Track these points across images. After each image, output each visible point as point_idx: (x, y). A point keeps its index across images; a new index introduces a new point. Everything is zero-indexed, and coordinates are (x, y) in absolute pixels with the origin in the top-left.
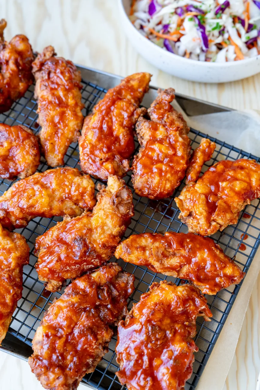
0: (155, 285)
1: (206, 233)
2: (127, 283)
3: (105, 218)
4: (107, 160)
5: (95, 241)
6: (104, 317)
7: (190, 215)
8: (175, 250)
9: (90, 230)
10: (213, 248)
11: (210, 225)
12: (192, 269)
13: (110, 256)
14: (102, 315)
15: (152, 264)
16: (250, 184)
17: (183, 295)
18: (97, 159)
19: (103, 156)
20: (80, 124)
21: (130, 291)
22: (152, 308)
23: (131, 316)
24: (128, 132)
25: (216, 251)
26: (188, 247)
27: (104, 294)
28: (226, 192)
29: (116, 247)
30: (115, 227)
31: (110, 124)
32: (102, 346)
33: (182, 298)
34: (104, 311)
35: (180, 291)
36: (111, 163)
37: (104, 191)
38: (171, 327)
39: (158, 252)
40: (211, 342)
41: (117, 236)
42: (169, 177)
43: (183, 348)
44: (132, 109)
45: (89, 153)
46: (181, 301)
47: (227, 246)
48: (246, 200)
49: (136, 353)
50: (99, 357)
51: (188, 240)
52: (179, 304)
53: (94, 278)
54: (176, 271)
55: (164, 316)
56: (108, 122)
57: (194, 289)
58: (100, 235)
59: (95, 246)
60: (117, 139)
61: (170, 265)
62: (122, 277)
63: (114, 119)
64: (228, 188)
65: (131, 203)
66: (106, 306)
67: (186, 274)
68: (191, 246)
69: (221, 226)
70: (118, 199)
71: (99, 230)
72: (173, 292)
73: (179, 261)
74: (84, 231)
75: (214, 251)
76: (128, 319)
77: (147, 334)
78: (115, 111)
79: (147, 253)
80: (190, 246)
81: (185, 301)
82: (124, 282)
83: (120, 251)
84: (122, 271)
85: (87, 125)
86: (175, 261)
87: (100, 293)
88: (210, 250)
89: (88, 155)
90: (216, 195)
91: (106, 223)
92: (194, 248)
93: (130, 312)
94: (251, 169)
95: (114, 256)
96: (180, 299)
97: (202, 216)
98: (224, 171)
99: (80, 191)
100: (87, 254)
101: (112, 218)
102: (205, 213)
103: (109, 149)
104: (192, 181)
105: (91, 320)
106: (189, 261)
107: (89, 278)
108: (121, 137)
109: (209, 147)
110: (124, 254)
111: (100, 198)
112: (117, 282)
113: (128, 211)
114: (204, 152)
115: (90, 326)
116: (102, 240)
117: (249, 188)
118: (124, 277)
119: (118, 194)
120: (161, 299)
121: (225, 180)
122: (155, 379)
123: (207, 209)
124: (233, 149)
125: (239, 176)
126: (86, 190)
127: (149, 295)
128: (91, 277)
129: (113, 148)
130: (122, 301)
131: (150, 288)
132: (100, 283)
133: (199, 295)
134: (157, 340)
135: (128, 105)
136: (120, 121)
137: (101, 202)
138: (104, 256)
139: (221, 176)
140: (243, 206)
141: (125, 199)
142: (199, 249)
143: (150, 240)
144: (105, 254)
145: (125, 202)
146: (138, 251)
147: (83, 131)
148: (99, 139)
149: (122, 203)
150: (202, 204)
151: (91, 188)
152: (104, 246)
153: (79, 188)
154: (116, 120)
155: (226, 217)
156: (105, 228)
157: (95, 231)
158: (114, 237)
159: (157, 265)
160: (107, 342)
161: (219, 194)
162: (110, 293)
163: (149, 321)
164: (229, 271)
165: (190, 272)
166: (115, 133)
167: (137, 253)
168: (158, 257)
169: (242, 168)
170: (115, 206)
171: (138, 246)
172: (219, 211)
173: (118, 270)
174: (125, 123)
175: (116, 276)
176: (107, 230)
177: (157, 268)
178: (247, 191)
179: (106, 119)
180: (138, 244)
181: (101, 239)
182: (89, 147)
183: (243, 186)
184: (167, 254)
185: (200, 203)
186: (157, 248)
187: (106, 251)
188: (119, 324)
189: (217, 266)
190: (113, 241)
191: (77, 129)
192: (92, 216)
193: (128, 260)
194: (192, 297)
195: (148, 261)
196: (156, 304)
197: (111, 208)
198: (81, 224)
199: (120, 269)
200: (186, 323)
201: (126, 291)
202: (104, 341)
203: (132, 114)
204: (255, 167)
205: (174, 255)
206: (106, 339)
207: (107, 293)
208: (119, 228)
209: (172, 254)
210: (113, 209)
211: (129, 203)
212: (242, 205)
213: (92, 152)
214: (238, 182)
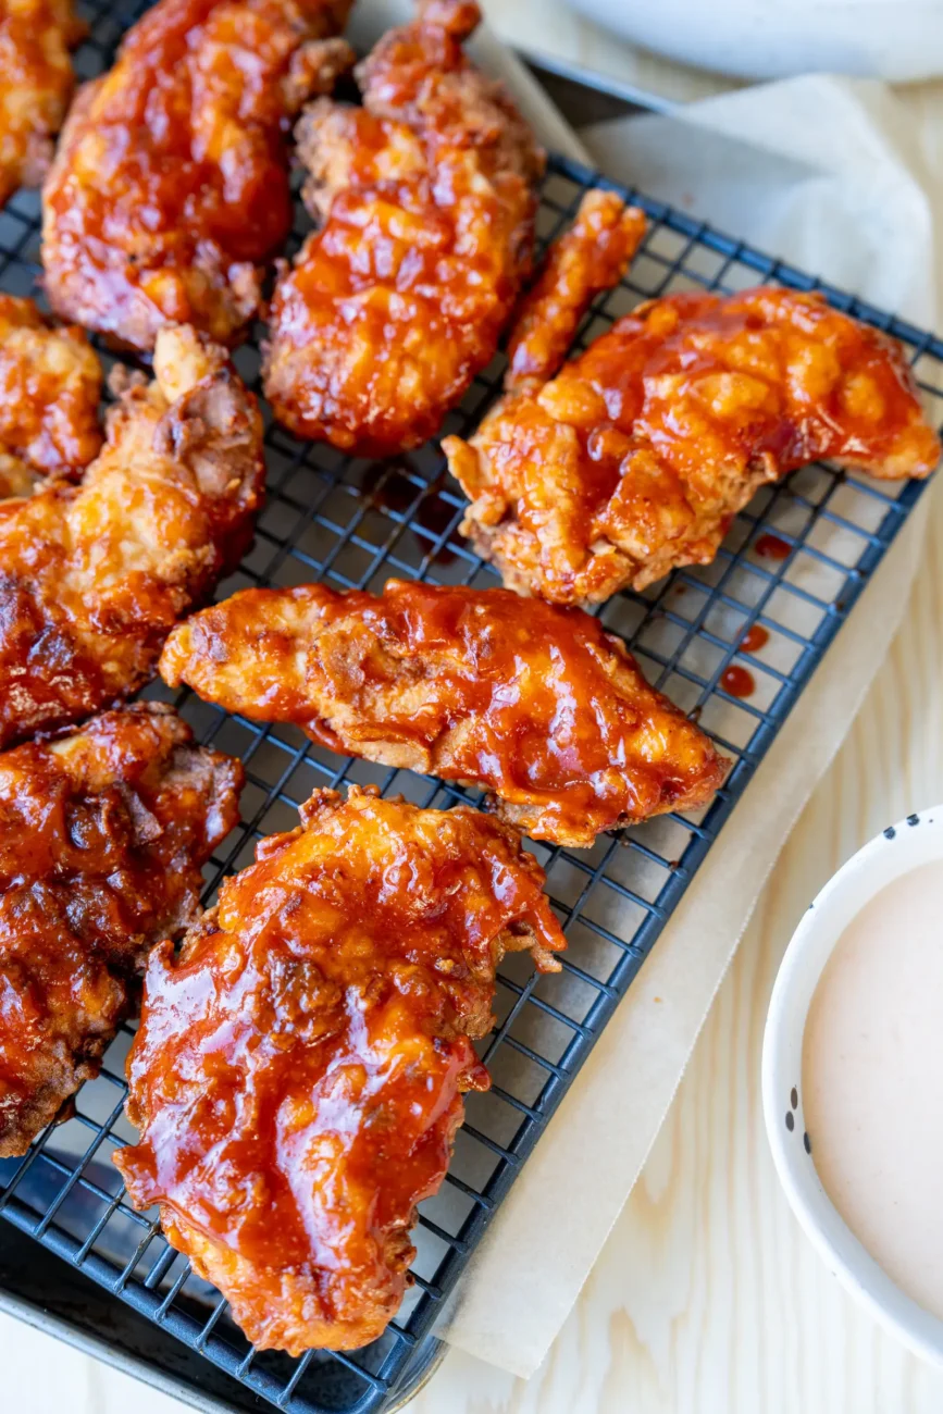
0: (326, 801)
1: (569, 593)
2: (209, 791)
3: (128, 503)
4: (158, 262)
5: (73, 598)
6: (86, 920)
7: (509, 515)
8: (420, 647)
9: (57, 553)
10: (589, 645)
11: (590, 554)
12: (491, 733)
13: (140, 675)
14: (75, 911)
15: (323, 714)
16: (779, 390)
17: (437, 843)
18: (115, 256)
19: (141, 243)
20: (55, 107)
21: (215, 825)
22: (294, 888)
23: (209, 926)
24: (262, 144)
25: (600, 660)
26: (475, 635)
27: (96, 828)
28: (670, 420)
29: (169, 629)
30: (170, 548)
31: (179, 106)
32: (68, 1046)
33: (431, 853)
34: (89, 895)
35: (426, 828)
36: (176, 273)
37: (137, 397)
38: (370, 972)
39: (345, 656)
40: (559, 1066)
41: (173, 585)
42: (418, 346)
43: (409, 1060)
44: (281, 42)
45: (80, 228)
46: (426, 863)
47: (672, 667)
48: (758, 459)
49: (209, 1075)
50: (53, 1093)
51: (480, 610)
52: (415, 876)
53: (60, 758)
54: (424, 742)
55: (345, 928)
56: (171, 98)
57: (496, 825)
58: (101, 573)
59: (72, 617)
60: (209, 173)
61: (397, 715)
62: (190, 770)
63: (199, 84)
64: (678, 401)
65: (253, 451)
66: (99, 879)
67: (467, 755)
68: (491, 633)
69: (637, 566)
70: (190, 427)
71: (98, 554)
72: (395, 826)
73: (434, 699)
74: (30, 556)
75: (594, 658)
76: (195, 939)
77: (260, 993)
78: (207, 52)
79: (301, 659)
80: (485, 633)
81: (444, 871)
82: (192, 789)
83: (180, 651)
84: (192, 744)
85: (85, 111)
86: (418, 700)
87: (77, 819)
88: (573, 653)
89: (76, 238)
90: (624, 429)
91: (130, 527)
92: (503, 642)
93: (208, 914)
94: (796, 330)
95: (157, 671)
96: (422, 856)
97: (553, 512)
98: (674, 332)
99: (33, 390)
100: (35, 650)
101: (159, 506)
102: (565, 503)
103: (171, 215)
104: (531, 374)
105: (23, 928)
106: (478, 698)
107: (36, 759)
108: (229, 166)
109: (614, 224)
110: (198, 663)
111: (119, 422)
112: (165, 785)
113: (235, 483)
114: (590, 245)
115: (15, 951)
116: (107, 595)
117: (774, 407)
118: (197, 769)
119: (195, 406)
120: (338, 854)
121: (673, 367)
122: (276, 1185)
123: (575, 484)
124: (739, 253)
125: (737, 354)
126: (61, 386)
127: (292, 840)
128: (50, 753)
129: (189, 210)
130: (179, 864)
131: (303, 814)
132: (85, 783)
133: (514, 852)
134: (301, 1019)
135: (266, 24)
136: (226, 95)
137: (118, 441)
138: (110, 667)
139: (654, 353)
140: (747, 490)
141: (224, 430)
142: (529, 649)
143: (316, 611)
144: (120, 661)
145: (226, 445)
146: (257, 650)
147: (67, 139)
148: (130, 170)
149: (211, 449)
150: (557, 463)
151: (84, 379)
152: (110, 617)
153: (26, 376)
154: (209, 87)
155: (658, 524)
156: (127, 547)
157: (78, 554)
158: (161, 586)
159: (341, 716)
160: (89, 1035)
161: (640, 427)
162: (123, 824)
163: (275, 940)
164: (653, 743)
165: (482, 747)
166: (199, 150)
167: (254, 659)
168: (345, 676)
169: (755, 323)
170: (177, 458)
171: (259, 628)
172: (630, 494)
173: (169, 736)
174: (249, 105)
175: (164, 761)
176: (136, 557)
177: (341, 732)
178: (762, 419)
179: (167, 82)
180: (263, 622)
181: (101, 591)
182: (82, 200)
183: (745, 396)
184: (389, 669)
185: (550, 457)
186: (344, 638)
187: (121, 648)
188: (154, 955)
189: (601, 720)
190: (155, 602)
191: (41, 125)
192: (73, 498)
193: (214, 693)
194: (479, 854)
195: (305, 698)
196: (313, 873)
197: (160, 466)
198: (18, 524)
199: (181, 733)
200: (444, 965)
201: (199, 826)
202: (80, 1028)
203: (283, 67)
204: (813, 321)
205: (420, 673)
206: (91, 1017)
207: (110, 822)
208: (189, 553)
209: (409, 670)
210: (168, 472)
211: (243, 449)
212: (742, 485)
213: (94, 227)
214: (725, 379)
